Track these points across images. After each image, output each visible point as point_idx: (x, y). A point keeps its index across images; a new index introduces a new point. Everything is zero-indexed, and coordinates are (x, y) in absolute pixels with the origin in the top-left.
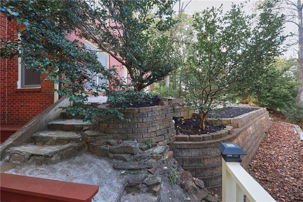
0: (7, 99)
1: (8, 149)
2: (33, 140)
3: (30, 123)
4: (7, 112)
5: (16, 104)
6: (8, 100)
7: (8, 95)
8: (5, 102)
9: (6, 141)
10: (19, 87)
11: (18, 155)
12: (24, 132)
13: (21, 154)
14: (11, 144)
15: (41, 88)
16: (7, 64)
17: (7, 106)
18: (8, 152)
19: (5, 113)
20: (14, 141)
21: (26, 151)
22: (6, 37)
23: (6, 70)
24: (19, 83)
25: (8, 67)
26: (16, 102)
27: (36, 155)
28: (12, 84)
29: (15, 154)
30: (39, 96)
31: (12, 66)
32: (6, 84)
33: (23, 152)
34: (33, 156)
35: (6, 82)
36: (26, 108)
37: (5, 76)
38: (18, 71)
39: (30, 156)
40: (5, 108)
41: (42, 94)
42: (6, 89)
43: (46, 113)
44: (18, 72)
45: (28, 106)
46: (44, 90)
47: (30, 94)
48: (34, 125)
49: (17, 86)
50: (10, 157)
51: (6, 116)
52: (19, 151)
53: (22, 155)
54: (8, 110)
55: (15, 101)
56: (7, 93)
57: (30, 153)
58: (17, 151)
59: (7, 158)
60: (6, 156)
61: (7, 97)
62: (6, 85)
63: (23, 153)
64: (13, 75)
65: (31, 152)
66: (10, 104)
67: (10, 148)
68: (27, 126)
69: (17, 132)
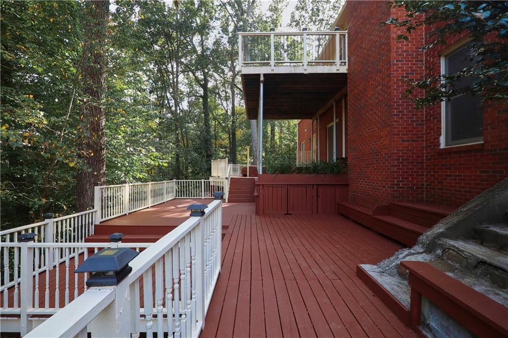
0: (425, 164)
1: (440, 239)
2: (479, 237)
3: (470, 205)
4: (425, 184)
5: (438, 172)
6: (427, 166)
7: (426, 160)
8: (423, 169)
9: (435, 226)
10: (442, 146)
11: (455, 253)
12: (461, 217)
13: (460, 253)
14: (442, 232)
15: (483, 142)
16: (426, 114)
17: (426, 175)
18: (440, 244)
19: (424, 185)
20: (447, 229)
21: (468, 251)
22: (424, 74)
23: (424, 123)
24: (442, 139)
25: (426, 117)
26: (438, 169)
27: (490, 265)
28: (432, 142)
29: (451, 251)
30: (479, 157)
31: (432, 115)
32: (425, 143)
33: (464, 251)
34: (485, 265)
35: (423, 141)
36: (455, 179)
37: (423, 131)
38: (441, 120)
39: (479, 263)
40: (423, 178)
41: (485, 153)
42: (425, 150)
43: (502, 190)
44: (441, 122)
45: (457, 176)
46: (491, 147)
47: (463, 155)
48: (478, 210)
49: (440, 144)
50: (443, 252)
51: (425, 189)
52: (457, 248)
53: (463, 255)
54: (426, 182)
55: (437, 167)
56: (426, 156)
57: (479, 258)
58: (454, 246)
59: (439, 252)
60: (437, 249)
61: (426, 162)
62: (424, 145)
63: (465, 253)
64: (433, 129)
65: (481, 257)
66: (429, 172)
67: (442, 239)
68: (466, 209)
69: (449, 216)
